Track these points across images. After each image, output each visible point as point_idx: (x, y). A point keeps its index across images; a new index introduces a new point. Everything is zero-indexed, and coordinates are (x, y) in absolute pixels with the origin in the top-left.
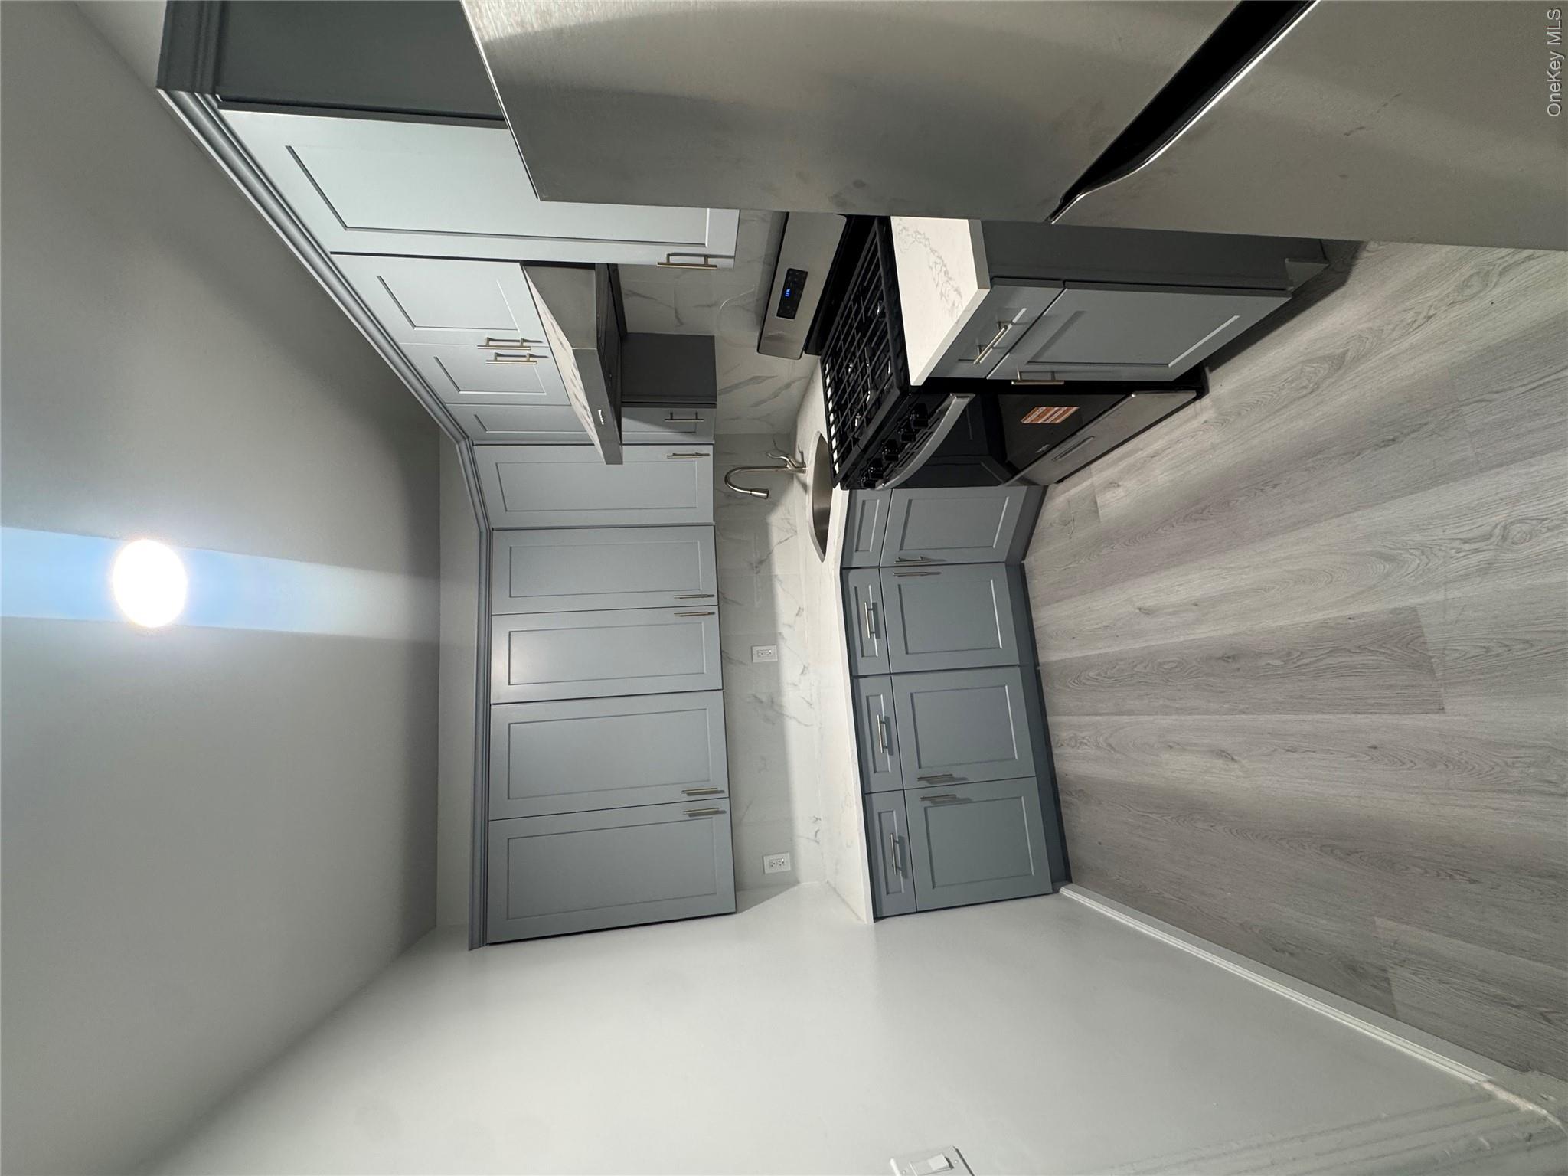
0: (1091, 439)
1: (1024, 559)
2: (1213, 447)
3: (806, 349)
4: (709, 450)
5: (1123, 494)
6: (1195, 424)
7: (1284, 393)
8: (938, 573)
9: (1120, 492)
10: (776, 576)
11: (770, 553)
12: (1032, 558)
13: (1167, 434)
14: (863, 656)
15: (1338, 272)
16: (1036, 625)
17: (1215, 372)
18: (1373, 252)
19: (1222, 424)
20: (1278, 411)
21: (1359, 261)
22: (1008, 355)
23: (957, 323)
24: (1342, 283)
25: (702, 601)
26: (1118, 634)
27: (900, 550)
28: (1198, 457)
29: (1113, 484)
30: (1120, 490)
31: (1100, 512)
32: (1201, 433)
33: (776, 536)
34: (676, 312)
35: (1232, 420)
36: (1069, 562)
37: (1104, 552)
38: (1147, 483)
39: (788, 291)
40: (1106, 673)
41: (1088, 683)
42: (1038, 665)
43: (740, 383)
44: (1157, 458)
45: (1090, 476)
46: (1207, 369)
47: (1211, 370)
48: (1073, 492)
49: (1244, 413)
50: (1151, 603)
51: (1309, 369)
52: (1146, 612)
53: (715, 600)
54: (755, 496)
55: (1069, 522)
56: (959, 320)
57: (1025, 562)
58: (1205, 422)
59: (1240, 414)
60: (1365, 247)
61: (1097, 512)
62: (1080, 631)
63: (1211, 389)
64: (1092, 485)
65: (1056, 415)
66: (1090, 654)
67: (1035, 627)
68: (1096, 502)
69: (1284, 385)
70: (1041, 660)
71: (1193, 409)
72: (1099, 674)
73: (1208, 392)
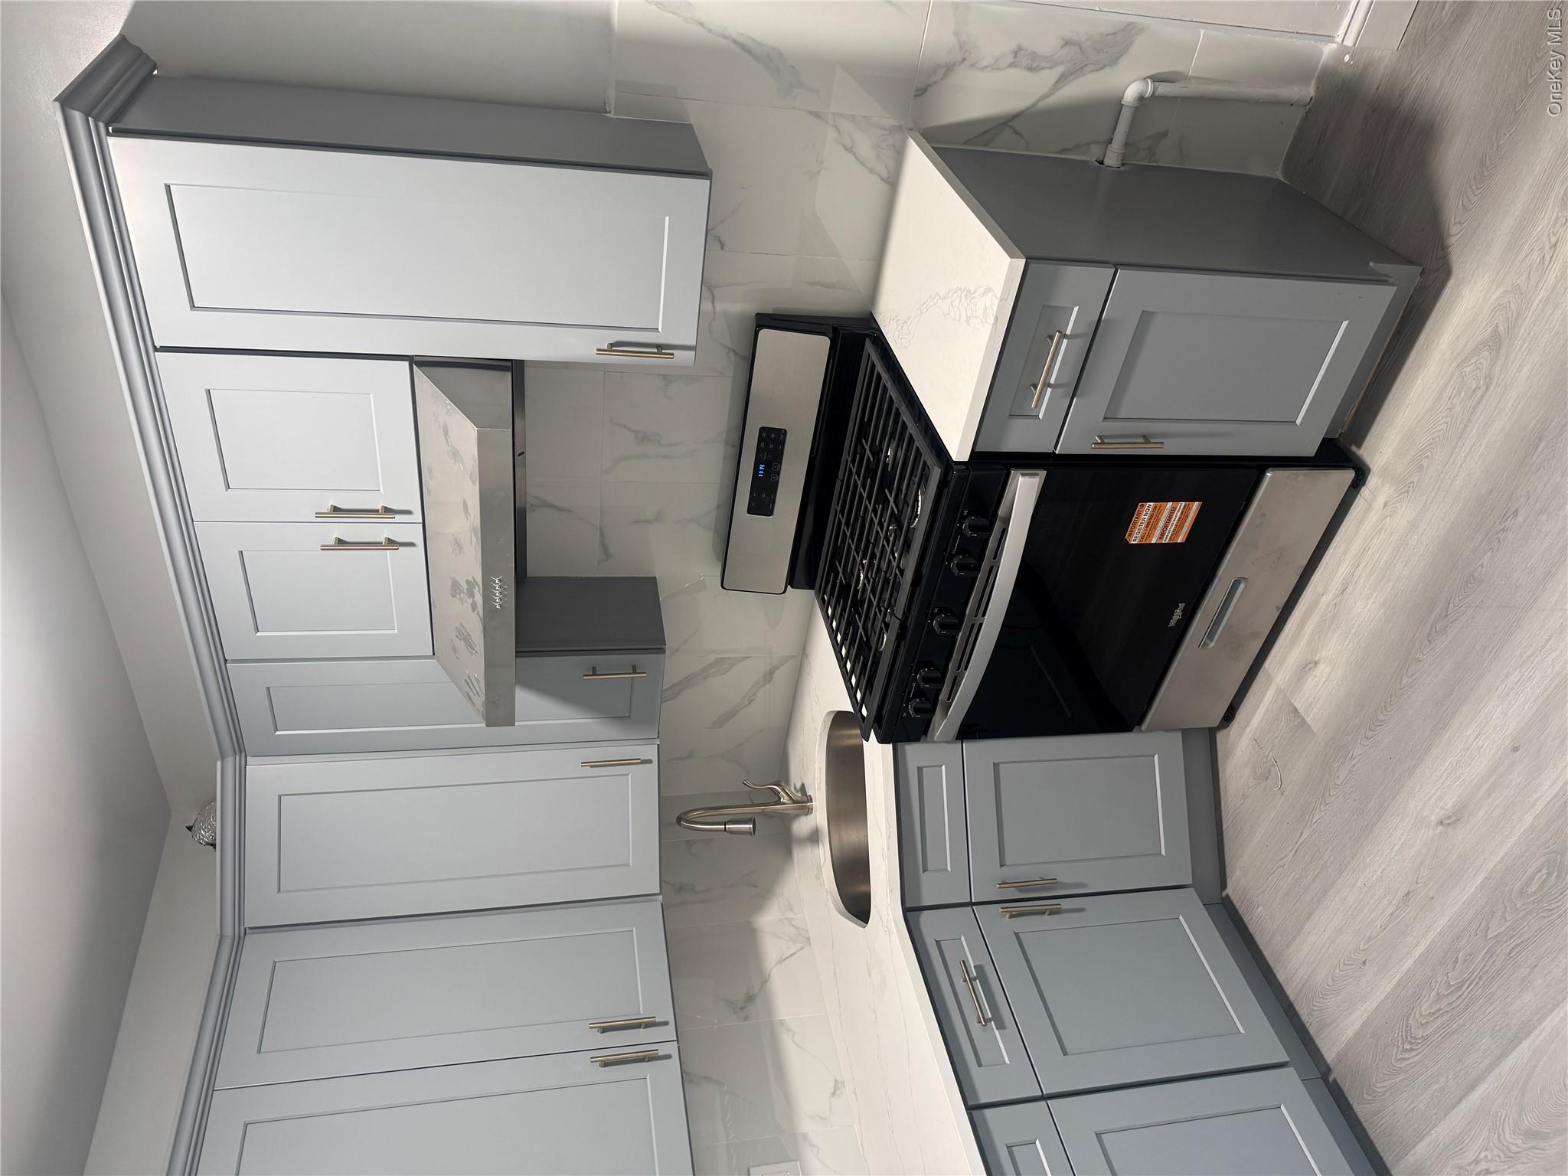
0: (1242, 586)
1: (1223, 885)
2: (1413, 525)
3: (791, 581)
4: (650, 752)
5: (1328, 670)
6: (1373, 517)
7: (1458, 408)
8: (1082, 910)
9: (1323, 669)
10: (781, 1022)
11: (765, 982)
12: (1238, 872)
13: (1345, 553)
14: (980, 1065)
15: (1438, 270)
16: (1291, 992)
17: (1364, 446)
18: (1457, 234)
19: (1408, 492)
20: (1462, 433)
21: (1451, 249)
22: (1075, 399)
23: (995, 323)
24: (1447, 274)
25: (642, 1035)
26: (1431, 894)
27: (1001, 866)
28: (1402, 549)
29: (1308, 667)
30: (1322, 666)
31: (1308, 720)
32: (1388, 519)
33: (772, 948)
34: (602, 535)
35: (1416, 479)
36: (1298, 835)
37: (1343, 774)
38: (1353, 631)
39: (762, 467)
40: (1450, 986)
41: (1430, 1030)
42: (1329, 1070)
43: (693, 676)
44: (1350, 588)
45: (1270, 679)
46: (1354, 448)
47: (1359, 446)
48: (1255, 722)
49: (1425, 463)
50: (1450, 802)
51: (1468, 369)
52: (1451, 820)
53: (669, 1032)
54: (732, 832)
55: (1270, 771)
56: (996, 318)
57: (1229, 891)
58: (1386, 504)
59: (1422, 466)
60: (1449, 234)
61: (1304, 721)
62: (1370, 939)
63: (1371, 466)
64: (1279, 690)
65: (1174, 522)
66: (1405, 968)
67: (1292, 997)
68: (1296, 710)
69: (1452, 403)
70: (1330, 1055)
71: (1362, 500)
72: (1439, 997)
73: (1369, 470)
